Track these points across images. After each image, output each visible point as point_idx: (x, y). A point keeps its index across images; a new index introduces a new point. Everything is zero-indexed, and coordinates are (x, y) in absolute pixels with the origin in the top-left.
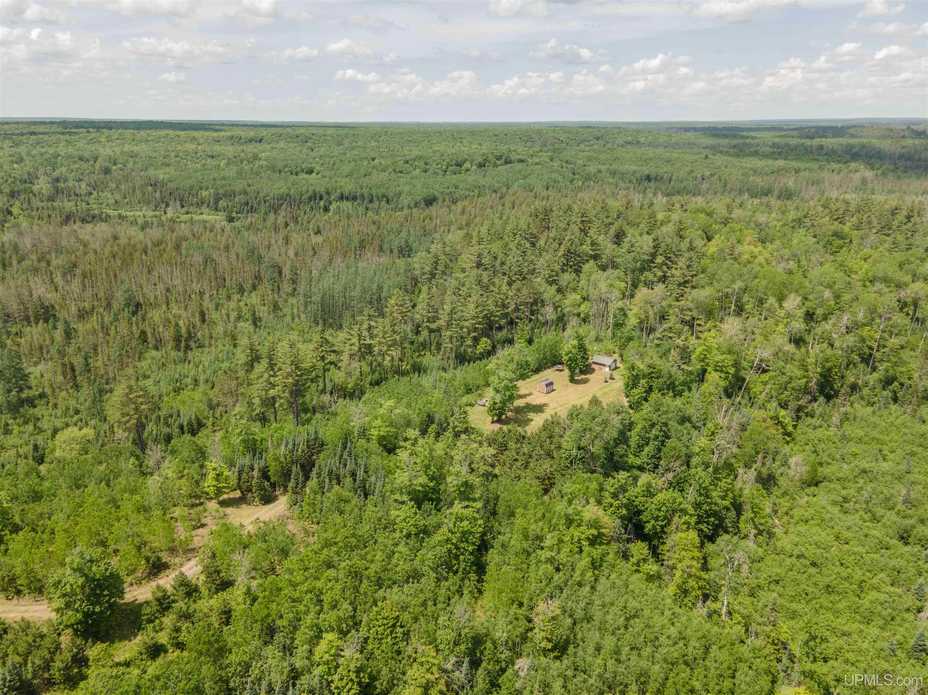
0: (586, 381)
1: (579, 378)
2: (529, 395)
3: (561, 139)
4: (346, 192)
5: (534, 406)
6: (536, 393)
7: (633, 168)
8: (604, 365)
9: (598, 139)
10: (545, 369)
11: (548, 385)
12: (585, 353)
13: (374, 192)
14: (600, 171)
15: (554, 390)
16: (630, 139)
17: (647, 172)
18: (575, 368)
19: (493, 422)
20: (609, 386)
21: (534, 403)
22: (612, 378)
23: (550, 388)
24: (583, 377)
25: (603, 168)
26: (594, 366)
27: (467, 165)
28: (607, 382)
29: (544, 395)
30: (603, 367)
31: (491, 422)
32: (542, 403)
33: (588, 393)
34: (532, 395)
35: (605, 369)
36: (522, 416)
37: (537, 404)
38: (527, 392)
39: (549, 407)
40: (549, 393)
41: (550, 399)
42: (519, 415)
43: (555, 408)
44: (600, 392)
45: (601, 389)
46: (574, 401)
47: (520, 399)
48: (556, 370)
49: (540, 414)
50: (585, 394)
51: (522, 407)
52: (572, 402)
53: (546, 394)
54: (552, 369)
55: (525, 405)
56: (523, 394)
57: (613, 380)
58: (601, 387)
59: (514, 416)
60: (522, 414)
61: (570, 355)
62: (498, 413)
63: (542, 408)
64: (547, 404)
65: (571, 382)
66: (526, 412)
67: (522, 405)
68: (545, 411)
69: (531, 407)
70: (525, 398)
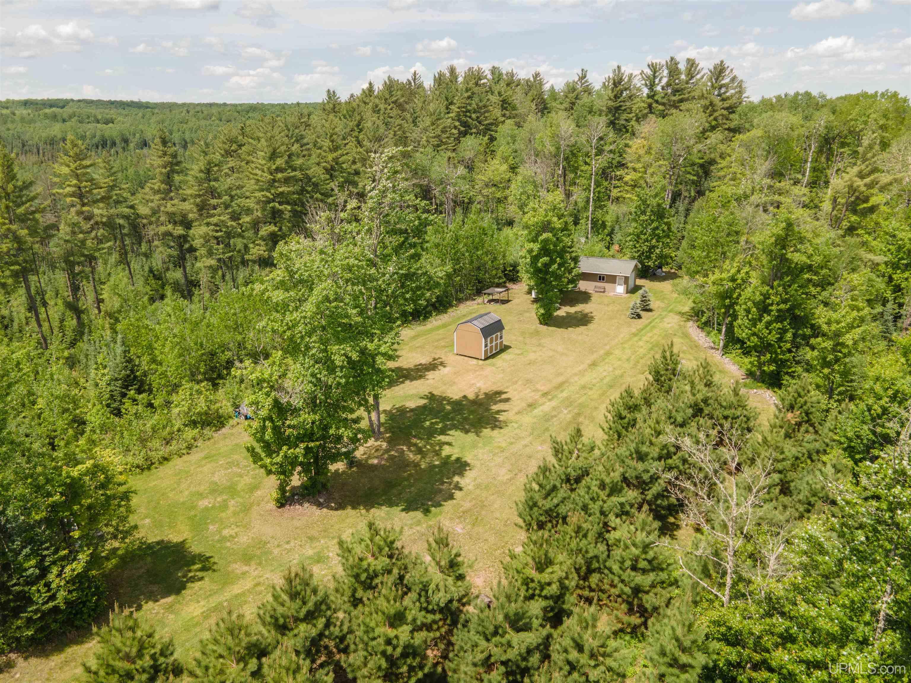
0: (584, 319)
1: (562, 313)
5: (458, 405)
6: (452, 360)
8: (612, 279)
10: (460, 301)
11: (487, 332)
15: (507, 348)
19: (284, 500)
20: (651, 326)
22: (647, 308)
23: (494, 341)
26: (583, 285)
28: (639, 317)
29: (478, 365)
30: (608, 286)
31: (277, 501)
32: (483, 391)
33: (607, 347)
34: (440, 367)
35: (614, 290)
36: (420, 451)
37: (465, 397)
38: (424, 360)
39: (511, 402)
40: (493, 356)
41: (501, 375)
42: (405, 448)
43: (531, 406)
44: (641, 343)
45: (635, 335)
46: (582, 373)
47: (403, 382)
48: (490, 301)
49: (486, 432)
50: (602, 352)
51: (412, 410)
52: (576, 379)
53: (486, 359)
54: (480, 300)
55: (422, 402)
56: (412, 366)
57: (650, 313)
58: (634, 330)
59: (387, 451)
60: (414, 440)
61: (545, 236)
62: (305, 456)
63: (488, 410)
64: (500, 393)
65: (546, 324)
66: (431, 433)
67: (412, 404)
68: (501, 417)
69: (448, 407)
70: (421, 377)
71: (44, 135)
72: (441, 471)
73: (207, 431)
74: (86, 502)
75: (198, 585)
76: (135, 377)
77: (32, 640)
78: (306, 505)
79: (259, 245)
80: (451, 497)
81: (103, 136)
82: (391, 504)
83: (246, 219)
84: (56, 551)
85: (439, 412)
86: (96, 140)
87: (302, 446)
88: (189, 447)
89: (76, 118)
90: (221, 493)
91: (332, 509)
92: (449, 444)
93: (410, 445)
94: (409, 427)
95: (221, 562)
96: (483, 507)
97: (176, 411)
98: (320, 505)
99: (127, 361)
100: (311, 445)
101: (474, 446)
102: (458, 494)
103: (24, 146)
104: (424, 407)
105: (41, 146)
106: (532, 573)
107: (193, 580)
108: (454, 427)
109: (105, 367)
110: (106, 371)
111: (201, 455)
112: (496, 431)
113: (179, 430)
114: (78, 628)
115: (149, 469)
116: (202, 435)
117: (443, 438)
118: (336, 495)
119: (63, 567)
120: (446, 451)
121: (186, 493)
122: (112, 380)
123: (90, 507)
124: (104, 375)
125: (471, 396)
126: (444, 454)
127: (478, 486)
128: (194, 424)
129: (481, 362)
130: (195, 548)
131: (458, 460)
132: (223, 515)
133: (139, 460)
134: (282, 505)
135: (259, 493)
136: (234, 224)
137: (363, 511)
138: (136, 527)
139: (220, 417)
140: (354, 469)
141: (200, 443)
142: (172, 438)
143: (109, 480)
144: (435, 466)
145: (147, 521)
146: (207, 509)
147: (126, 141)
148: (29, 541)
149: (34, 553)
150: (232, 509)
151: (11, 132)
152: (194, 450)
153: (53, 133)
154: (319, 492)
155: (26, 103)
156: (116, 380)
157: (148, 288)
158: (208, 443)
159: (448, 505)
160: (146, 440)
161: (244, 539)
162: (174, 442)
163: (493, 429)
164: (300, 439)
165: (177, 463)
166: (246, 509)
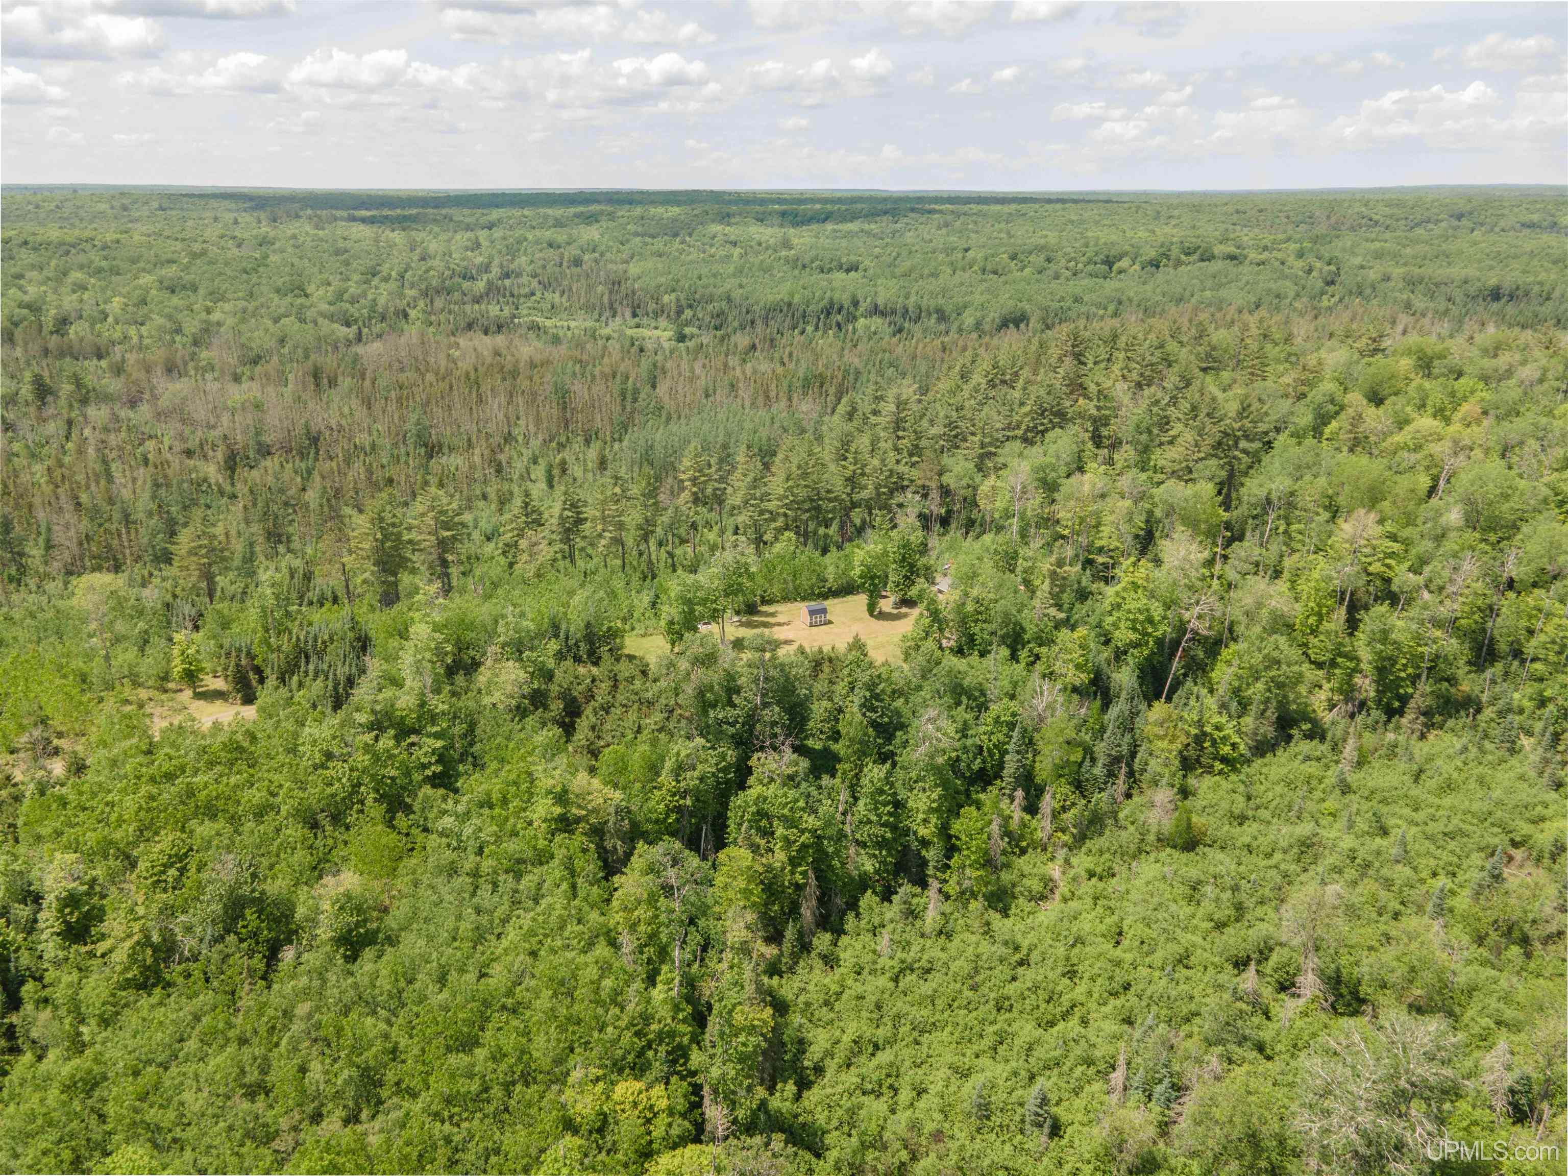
2: (780, 625)
3: (1376, 217)
4: (881, 302)
6: (796, 623)
7: (1472, 272)
9: (1460, 217)
11: (813, 613)
13: (924, 304)
14: (1387, 278)
15: (830, 622)
16: (1535, 217)
17: (1493, 282)
23: (819, 618)
25: (1397, 272)
27: (1124, 263)
29: (804, 628)
34: (785, 626)
38: (784, 620)
40: (817, 626)
53: (810, 627)
65: (871, 616)
71: (770, 298)
81: (833, 298)
86: (823, 304)
129: (807, 627)
147: (856, 304)
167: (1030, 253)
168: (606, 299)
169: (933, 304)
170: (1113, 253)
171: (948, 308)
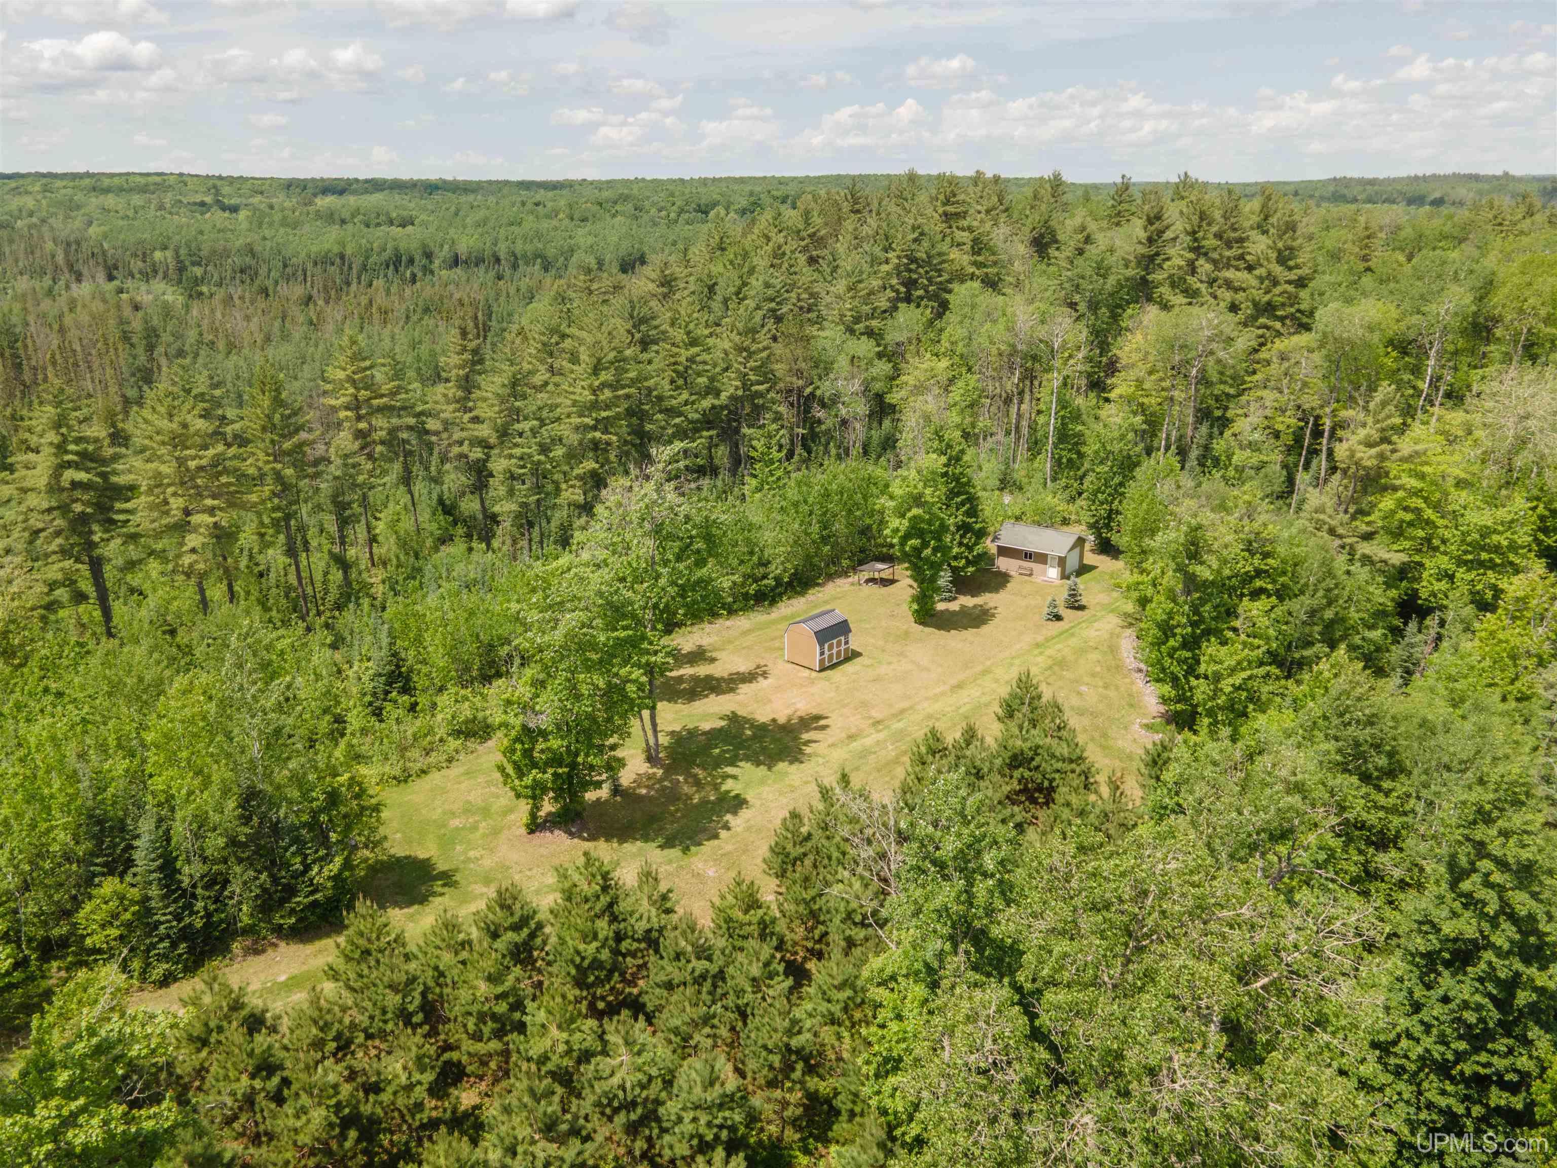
0: (979, 618)
1: (954, 606)
2: (750, 677)
4: (462, 248)
5: (761, 730)
6: (779, 668)
8: (1042, 559)
10: (830, 577)
11: (824, 636)
12: (973, 512)
13: (519, 248)
15: (856, 654)
18: (936, 567)
19: (535, 826)
20: (1069, 633)
21: (763, 716)
22: (1076, 605)
23: (836, 648)
24: (968, 601)
26: (1003, 564)
28: (1058, 618)
29: (809, 678)
30: (1036, 567)
31: (527, 826)
32: (799, 714)
33: (988, 663)
34: (760, 679)
35: (1044, 573)
36: (698, 783)
37: (774, 720)
38: (743, 666)
39: (828, 731)
40: (833, 667)
41: (832, 694)
42: (681, 779)
43: (851, 737)
44: (1040, 659)
45: (1038, 645)
46: (936, 698)
47: (707, 696)
48: (868, 581)
49: (782, 766)
50: (979, 668)
51: (705, 733)
52: (926, 705)
53: (821, 671)
54: (854, 578)
55: (723, 723)
56: (726, 675)
57: (1080, 613)
58: (1040, 639)
59: (660, 781)
60: (697, 770)
61: (915, 511)
62: (553, 782)
63: (796, 738)
64: (818, 718)
65: (922, 623)
66: (718, 762)
67: (706, 726)
68: (808, 750)
69: (749, 732)
70: (732, 690)
71: (314, 249)
72: (712, 809)
73: (471, 744)
74: (343, 810)
75: (438, 900)
76: (400, 673)
77: (292, 928)
78: (557, 832)
79: (573, 486)
80: (716, 836)
81: (396, 249)
82: (646, 839)
83: (558, 452)
84: (316, 852)
85: (735, 737)
86: (386, 255)
87: (550, 771)
88: (450, 760)
89: (361, 217)
90: (474, 814)
91: (584, 839)
92: (734, 777)
93: (688, 774)
94: (696, 754)
95: (463, 882)
96: (745, 851)
97: (440, 717)
98: (572, 835)
99: (393, 655)
100: (560, 771)
101: (763, 782)
102: (723, 834)
103: (285, 266)
104: (721, 730)
105: (309, 266)
106: (738, 915)
107: (434, 894)
108: (747, 758)
109: (369, 660)
110: (370, 664)
111: (462, 770)
112: (794, 767)
113: (441, 740)
114: (331, 924)
115: (406, 781)
116: (465, 748)
117: (729, 770)
118: (591, 825)
119: (322, 868)
120: (728, 785)
121: (440, 811)
122: (375, 675)
123: (345, 816)
124: (367, 668)
125: (782, 720)
126: (724, 788)
127: (748, 829)
128: (457, 734)
129: (814, 674)
130: (442, 866)
131: (737, 796)
132: (471, 836)
133: (397, 771)
134: (532, 832)
135: (513, 817)
136: (542, 458)
137: (615, 845)
138: (385, 838)
139: (488, 726)
140: (618, 798)
141: (462, 756)
142: (432, 750)
143: (363, 791)
144: (709, 802)
145: (399, 835)
146: (457, 828)
147: (429, 255)
148: (296, 840)
149: (299, 852)
150: (481, 831)
151: (269, 244)
152: (454, 763)
153: (327, 246)
154: (573, 821)
155: (290, 185)
156: (380, 675)
157: (435, 526)
158: (471, 757)
159: (709, 845)
160: (406, 749)
161: (487, 862)
162: (434, 754)
163: (791, 763)
164: (549, 763)
165: (435, 777)
166: (495, 832)
167: (615, 203)
168: (60, 259)
169: (529, 248)
170: (703, 202)
171: (551, 252)
